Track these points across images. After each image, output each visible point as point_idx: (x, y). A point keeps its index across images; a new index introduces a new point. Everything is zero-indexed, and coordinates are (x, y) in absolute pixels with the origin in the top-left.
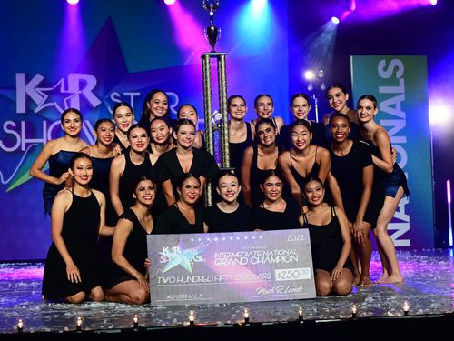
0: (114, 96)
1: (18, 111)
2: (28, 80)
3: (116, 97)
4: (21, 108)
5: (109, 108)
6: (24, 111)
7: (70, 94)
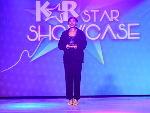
5: (83, 18)
6: (40, 21)
7: (63, 12)
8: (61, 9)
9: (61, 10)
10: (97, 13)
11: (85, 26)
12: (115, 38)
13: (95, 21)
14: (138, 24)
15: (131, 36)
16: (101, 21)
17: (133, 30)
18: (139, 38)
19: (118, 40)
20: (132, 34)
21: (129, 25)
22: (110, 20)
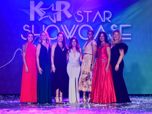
0: (78, 12)
1: (31, 20)
2: (36, 4)
3: (80, 13)
4: (32, 18)
5: (76, 19)
6: (34, 20)
7: (57, 12)
8: (55, 8)
9: (55, 10)
10: (89, 14)
13: (88, 21)
14: (130, 25)
16: (93, 21)
17: (125, 31)
18: (130, 39)
20: (124, 35)
21: (121, 26)
22: (103, 21)
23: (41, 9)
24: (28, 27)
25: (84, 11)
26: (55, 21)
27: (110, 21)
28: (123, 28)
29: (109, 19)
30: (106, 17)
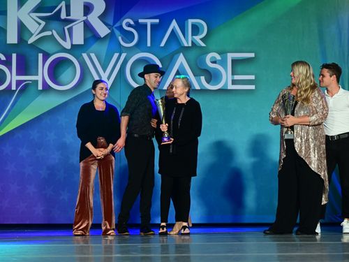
1: (9, 41)
3: (129, 25)
4: (12, 38)
5: (120, 38)
6: (15, 41)
7: (72, 21)
8: (68, 13)
9: (69, 17)
11: (124, 55)
12: (197, 87)
13: (149, 45)
14: (252, 55)
15: (234, 82)
17: (239, 68)
18: (253, 87)
19: (203, 91)
21: (230, 56)
22: (186, 45)
23: (34, 15)
24: (3, 58)
25: (140, 21)
26: (67, 45)
27: (203, 45)
28: (234, 62)
29: (201, 39)
30: (192, 35)
